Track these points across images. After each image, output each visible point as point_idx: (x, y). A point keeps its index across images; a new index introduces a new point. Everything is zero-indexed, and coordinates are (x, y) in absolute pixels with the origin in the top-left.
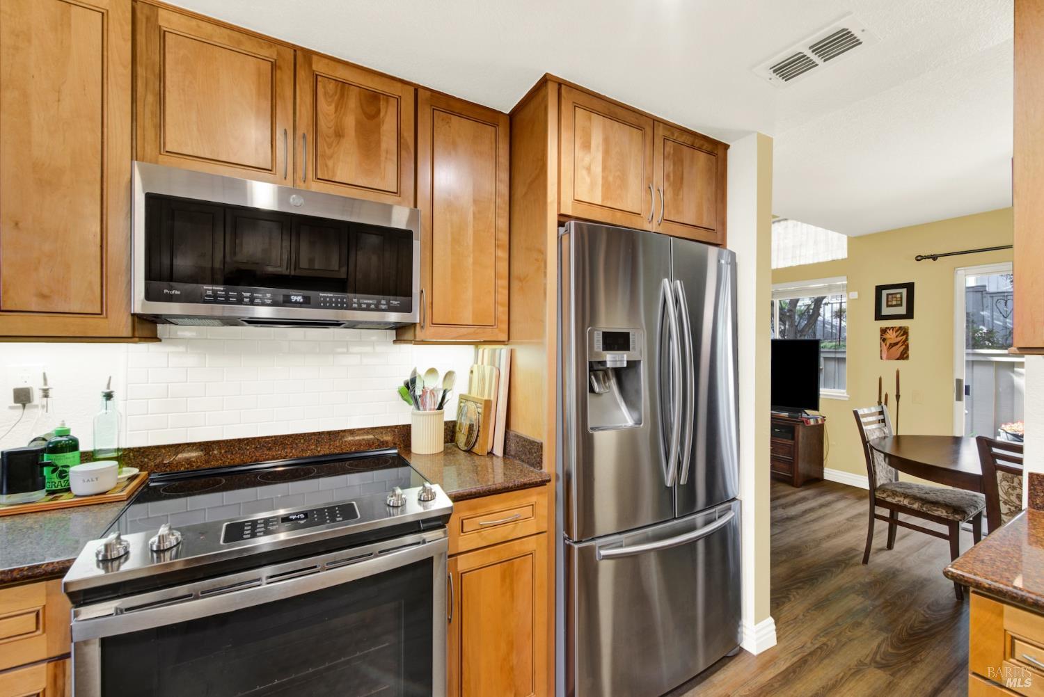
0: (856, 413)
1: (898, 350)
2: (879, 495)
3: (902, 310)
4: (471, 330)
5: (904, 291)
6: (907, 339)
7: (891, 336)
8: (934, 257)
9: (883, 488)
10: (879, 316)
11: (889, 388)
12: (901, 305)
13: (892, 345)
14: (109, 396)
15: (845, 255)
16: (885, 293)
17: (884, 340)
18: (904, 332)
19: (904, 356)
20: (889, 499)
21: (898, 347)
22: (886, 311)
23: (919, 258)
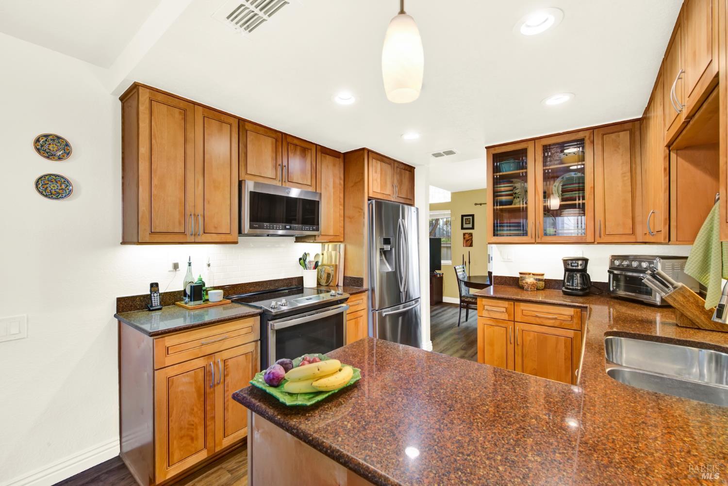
0: (455, 268)
1: (469, 242)
2: (463, 299)
3: (470, 226)
4: (332, 237)
5: (471, 217)
6: (472, 238)
7: (467, 236)
8: (481, 204)
9: (464, 296)
10: (462, 228)
11: (466, 259)
12: (470, 223)
13: (467, 241)
14: (209, 265)
15: (450, 201)
16: (464, 218)
17: (464, 238)
18: (471, 235)
19: (471, 245)
20: (466, 300)
21: (468, 241)
22: (465, 226)
23: (476, 204)
